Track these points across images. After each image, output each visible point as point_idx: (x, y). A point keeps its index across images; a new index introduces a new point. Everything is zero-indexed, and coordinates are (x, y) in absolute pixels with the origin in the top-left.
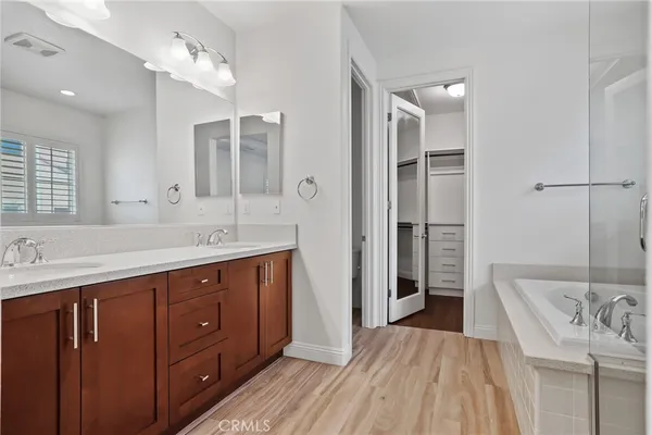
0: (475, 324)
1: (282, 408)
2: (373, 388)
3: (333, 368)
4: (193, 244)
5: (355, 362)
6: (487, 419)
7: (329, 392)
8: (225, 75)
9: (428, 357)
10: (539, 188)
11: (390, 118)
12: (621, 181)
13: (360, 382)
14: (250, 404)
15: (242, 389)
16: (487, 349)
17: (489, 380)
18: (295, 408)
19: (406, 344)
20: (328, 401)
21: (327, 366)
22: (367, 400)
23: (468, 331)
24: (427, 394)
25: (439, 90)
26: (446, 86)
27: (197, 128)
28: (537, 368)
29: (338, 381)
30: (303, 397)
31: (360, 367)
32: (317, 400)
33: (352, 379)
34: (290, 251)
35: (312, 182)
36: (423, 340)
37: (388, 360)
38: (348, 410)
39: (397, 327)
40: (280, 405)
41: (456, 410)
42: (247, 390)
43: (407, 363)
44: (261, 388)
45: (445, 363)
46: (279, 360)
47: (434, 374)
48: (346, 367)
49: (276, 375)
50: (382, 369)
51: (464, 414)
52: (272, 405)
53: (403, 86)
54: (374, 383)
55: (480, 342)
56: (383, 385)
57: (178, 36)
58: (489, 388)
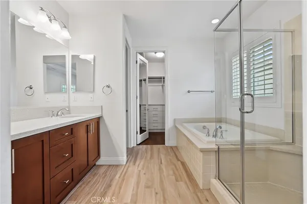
0: (169, 141)
1: (104, 187)
2: (140, 171)
3: (120, 166)
4: (49, 116)
5: (128, 162)
6: (182, 173)
7: (122, 176)
8: (65, 34)
9: (156, 155)
10: (189, 92)
11: (137, 63)
12: (211, 90)
13: (134, 170)
14: (87, 189)
15: (80, 184)
16: (174, 149)
17: (178, 160)
18: (109, 186)
19: (146, 152)
20: (123, 180)
21: (117, 166)
22: (139, 176)
23: (167, 144)
24: (160, 169)
25: (153, 54)
26: (155, 53)
27: (44, 57)
28: (201, 151)
29: (125, 171)
30: (111, 180)
31: (131, 164)
32: (119, 180)
33: (130, 169)
34: (99, 117)
35: (109, 87)
36: (152, 149)
37: (141, 159)
38: (133, 181)
39: (141, 146)
40: (103, 186)
41: (171, 172)
42: (83, 184)
43: (149, 159)
44: (90, 181)
45: (163, 156)
46: (94, 168)
47: (160, 161)
48: (126, 165)
49: (95, 174)
50: (140, 163)
51: (174, 173)
52: (98, 187)
53: (140, 50)
54: (139, 169)
55: (171, 147)
56: (143, 169)
57: (42, 9)
58: (179, 162)
